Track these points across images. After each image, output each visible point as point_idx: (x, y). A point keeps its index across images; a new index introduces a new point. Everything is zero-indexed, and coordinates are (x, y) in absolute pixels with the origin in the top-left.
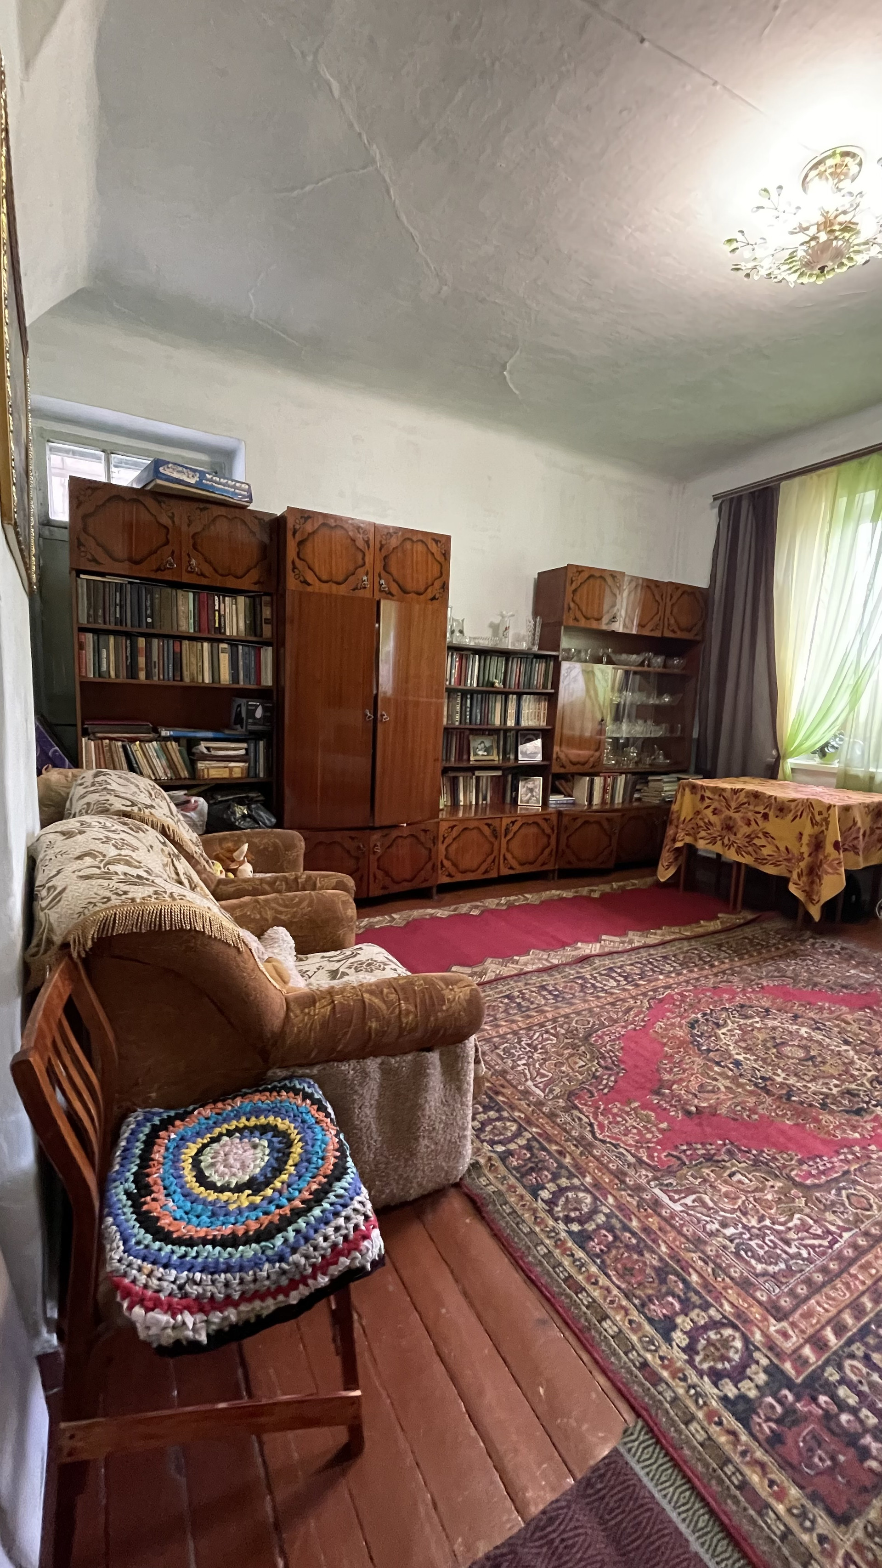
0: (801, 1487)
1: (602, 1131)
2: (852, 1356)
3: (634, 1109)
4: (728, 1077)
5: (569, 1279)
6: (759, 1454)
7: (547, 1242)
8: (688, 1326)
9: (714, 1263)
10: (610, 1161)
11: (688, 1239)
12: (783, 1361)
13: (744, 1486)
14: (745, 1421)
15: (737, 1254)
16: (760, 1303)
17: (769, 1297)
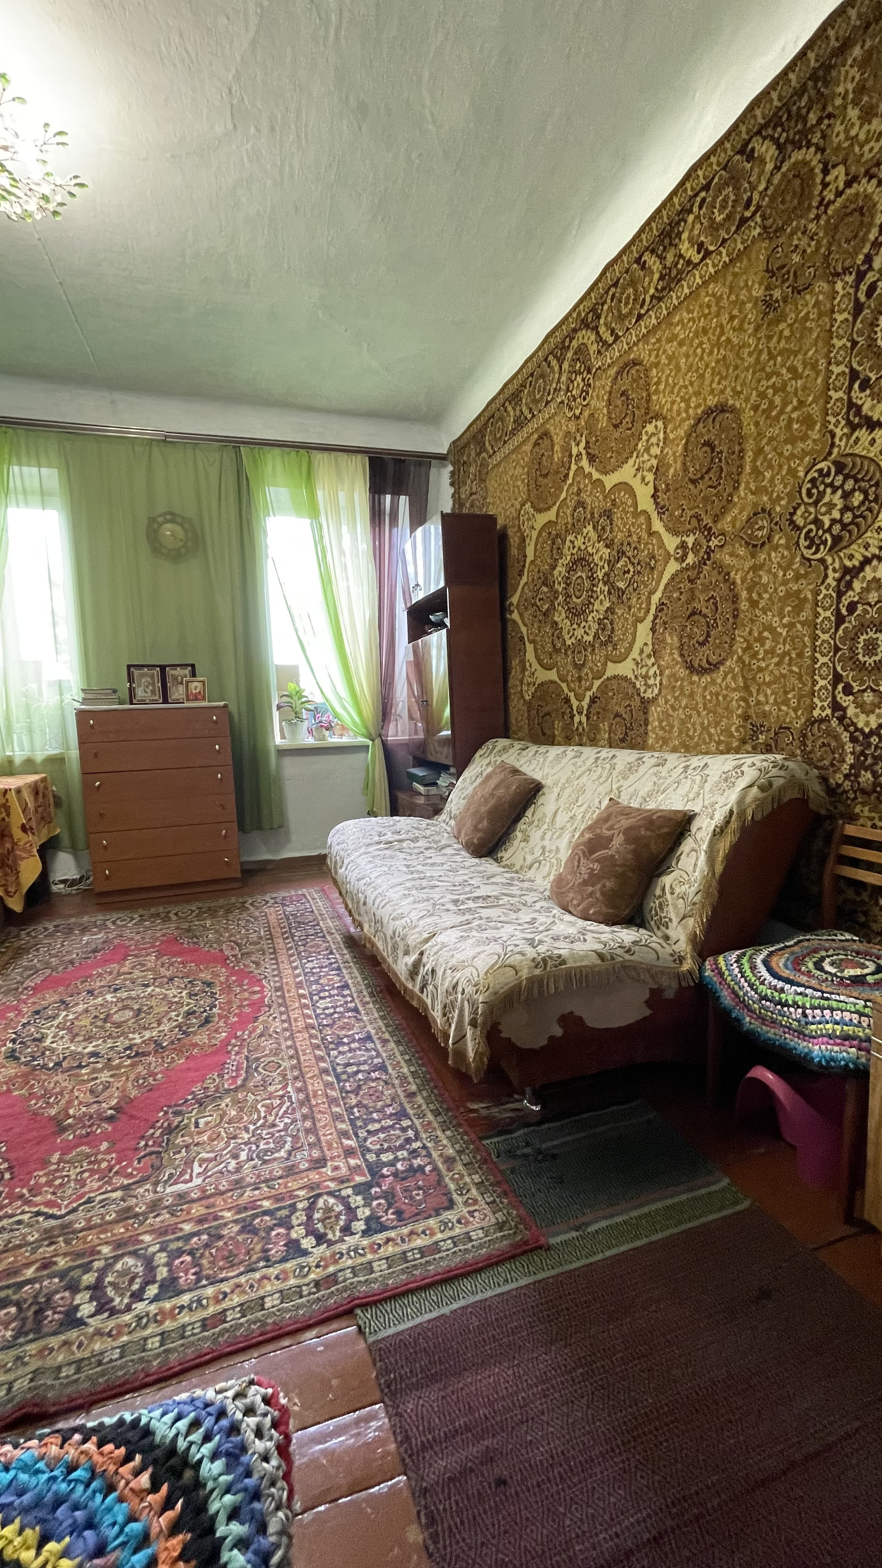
0: (430, 1216)
1: (59, 1207)
2: (365, 1140)
3: (60, 1161)
4: (101, 1070)
5: (205, 1324)
6: (405, 1231)
7: (148, 1331)
8: (302, 1231)
9: (264, 1182)
10: (103, 1217)
11: (231, 1190)
12: (353, 1180)
13: (422, 1251)
14: (383, 1228)
15: (265, 1162)
16: (308, 1170)
17: (307, 1161)
